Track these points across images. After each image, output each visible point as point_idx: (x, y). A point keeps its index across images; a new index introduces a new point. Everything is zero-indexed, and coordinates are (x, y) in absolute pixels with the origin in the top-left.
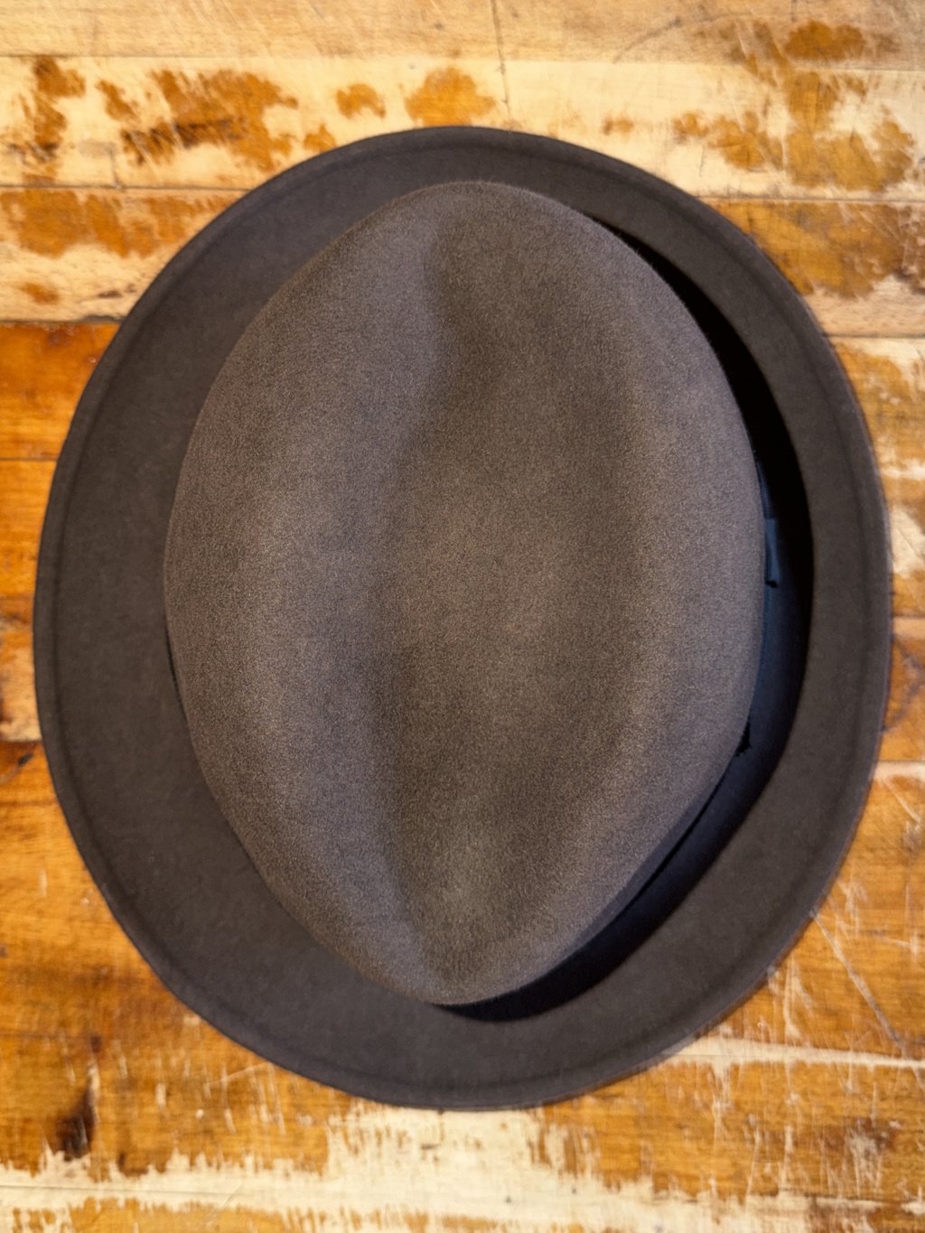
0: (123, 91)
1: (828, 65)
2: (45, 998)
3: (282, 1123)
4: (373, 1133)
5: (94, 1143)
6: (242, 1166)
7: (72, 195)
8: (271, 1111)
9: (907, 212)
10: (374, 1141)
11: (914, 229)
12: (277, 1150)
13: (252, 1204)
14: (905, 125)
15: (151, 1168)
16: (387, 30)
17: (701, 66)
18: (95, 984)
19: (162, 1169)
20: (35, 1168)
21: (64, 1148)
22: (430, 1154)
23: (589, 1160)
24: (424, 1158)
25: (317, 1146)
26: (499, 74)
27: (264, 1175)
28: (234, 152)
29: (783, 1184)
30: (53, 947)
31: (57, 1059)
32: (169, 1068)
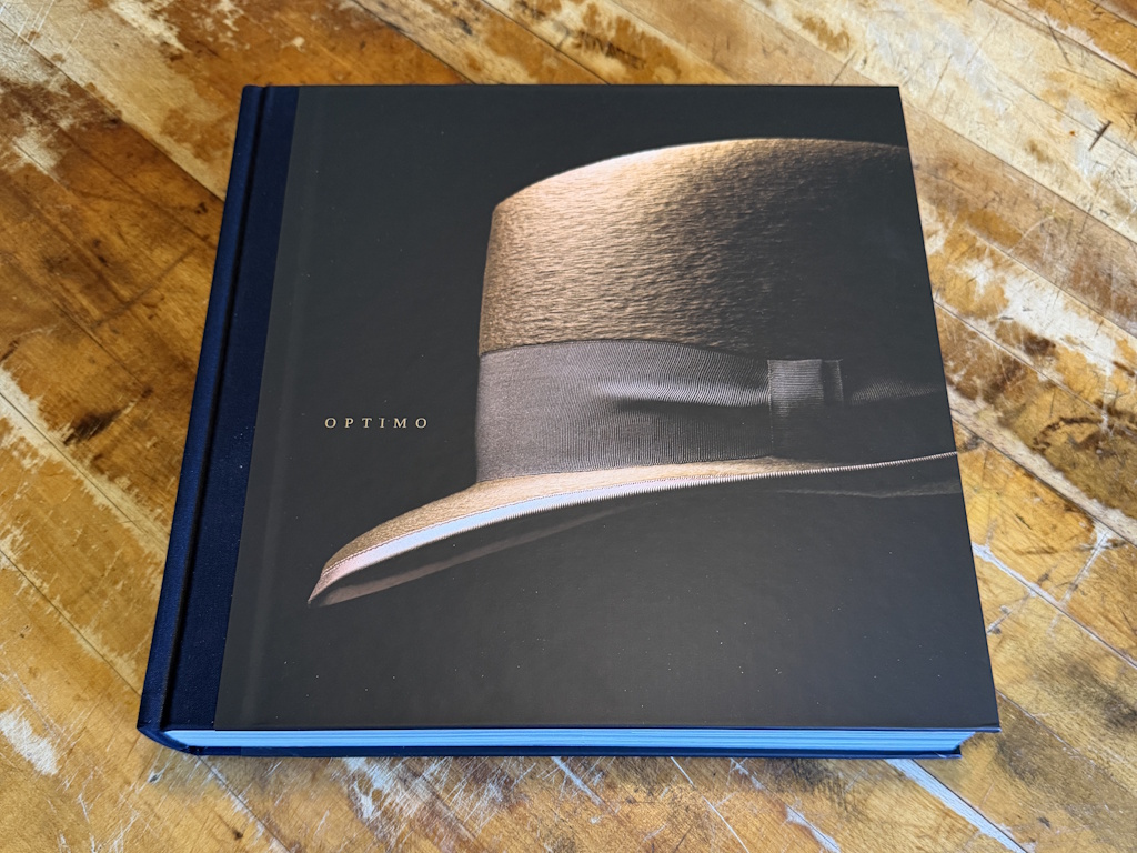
0: (599, 15)
1: (988, 238)
2: (148, 353)
5: (94, 438)
7: (531, 38)
9: (973, 335)
11: (970, 346)
13: (136, 532)
14: (1008, 295)
15: (107, 473)
18: (178, 366)
19: (111, 479)
20: (54, 426)
21: (77, 429)
28: (628, 71)
29: (426, 775)
30: (177, 333)
31: (120, 384)
32: (169, 433)
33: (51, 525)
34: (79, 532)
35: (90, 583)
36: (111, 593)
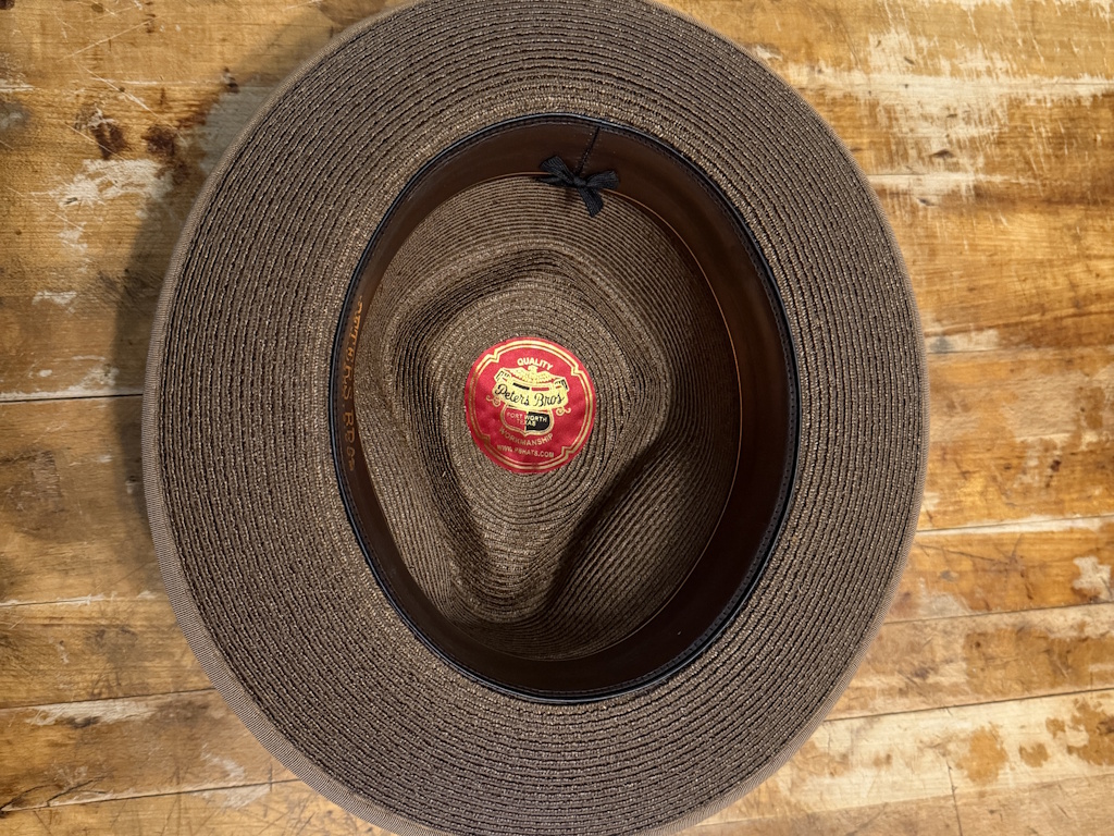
3: (1033, 126)
4: (984, 124)
6: (1053, 101)
8: (1040, 133)
10: (983, 118)
12: (1035, 111)
13: (1046, 81)
15: (1101, 98)
16: (1022, 804)
17: (833, 808)
19: (1095, 96)
22: (952, 112)
23: (864, 111)
24: (955, 109)
25: (1014, 114)
26: (955, 785)
27: (1040, 97)
32: (1096, 156)
33: (1095, 39)
34: (1076, 50)
35: (1037, 28)
36: (1020, 34)
